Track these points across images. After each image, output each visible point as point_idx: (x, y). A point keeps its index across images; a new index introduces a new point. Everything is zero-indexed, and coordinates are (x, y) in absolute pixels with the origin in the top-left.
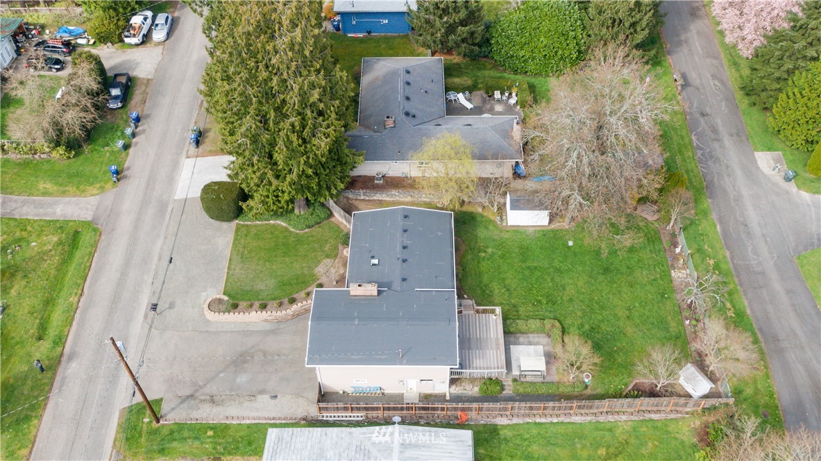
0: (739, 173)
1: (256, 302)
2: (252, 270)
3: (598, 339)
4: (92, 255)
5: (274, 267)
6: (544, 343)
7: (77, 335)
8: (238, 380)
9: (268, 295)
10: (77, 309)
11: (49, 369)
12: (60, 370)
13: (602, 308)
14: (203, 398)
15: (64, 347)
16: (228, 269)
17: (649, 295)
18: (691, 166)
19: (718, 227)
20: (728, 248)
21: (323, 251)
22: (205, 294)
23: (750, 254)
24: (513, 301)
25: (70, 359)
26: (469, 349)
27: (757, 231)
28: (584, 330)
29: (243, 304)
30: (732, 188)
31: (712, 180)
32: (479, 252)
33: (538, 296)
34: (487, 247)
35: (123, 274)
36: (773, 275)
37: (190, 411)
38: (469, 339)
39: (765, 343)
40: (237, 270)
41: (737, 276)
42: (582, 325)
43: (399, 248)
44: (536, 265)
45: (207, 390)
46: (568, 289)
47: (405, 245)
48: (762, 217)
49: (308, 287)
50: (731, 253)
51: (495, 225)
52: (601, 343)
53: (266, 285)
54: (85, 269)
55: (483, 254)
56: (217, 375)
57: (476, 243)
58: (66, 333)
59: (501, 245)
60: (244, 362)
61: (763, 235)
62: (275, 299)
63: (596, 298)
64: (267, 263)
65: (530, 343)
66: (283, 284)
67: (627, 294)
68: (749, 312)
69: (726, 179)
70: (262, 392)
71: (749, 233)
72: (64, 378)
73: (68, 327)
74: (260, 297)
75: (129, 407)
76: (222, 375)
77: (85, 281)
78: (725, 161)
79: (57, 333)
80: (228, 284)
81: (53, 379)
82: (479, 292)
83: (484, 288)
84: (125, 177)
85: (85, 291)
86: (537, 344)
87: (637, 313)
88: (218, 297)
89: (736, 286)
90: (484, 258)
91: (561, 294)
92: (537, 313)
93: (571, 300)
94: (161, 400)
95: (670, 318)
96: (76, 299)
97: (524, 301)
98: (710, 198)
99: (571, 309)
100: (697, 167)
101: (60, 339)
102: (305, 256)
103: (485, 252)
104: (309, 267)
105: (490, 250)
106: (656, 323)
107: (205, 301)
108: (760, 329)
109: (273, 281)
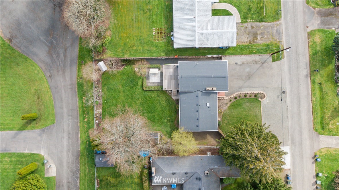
0: (65, 164)
1: (248, 98)
2: (252, 112)
3: (131, 84)
4: (314, 119)
5: (244, 113)
6: (149, 83)
7: (308, 84)
8: (249, 69)
9: (245, 100)
10: (311, 95)
11: (313, 72)
12: (309, 71)
13: (128, 95)
14: (259, 63)
15: (311, 80)
16: (261, 112)
17: (111, 101)
18: (83, 168)
19: (79, 136)
20: (78, 126)
21: (227, 120)
22: (267, 101)
23: (71, 124)
24: (159, 98)
25: (307, 75)
26: (174, 76)
27: (66, 135)
28: (135, 87)
29: (253, 97)
30: (70, 156)
31: (76, 160)
32: (170, 120)
33: (150, 100)
34: (167, 122)
35: (299, 109)
36: (65, 115)
37: (262, 58)
38: (174, 80)
39: (75, 87)
40: (258, 111)
41: (78, 114)
42: (136, 89)
43: (200, 111)
44: (150, 114)
45: (258, 65)
46: (139, 104)
47: (197, 113)
48: (62, 142)
49: (231, 104)
50: (77, 125)
51: (163, 133)
52: (130, 82)
53: (246, 105)
54: (314, 112)
55: (168, 119)
56: (256, 71)
57: (171, 124)
58: (312, 85)
59: (162, 124)
60: (248, 76)
61: (64, 133)
62: (242, 99)
63: (130, 99)
64: (247, 114)
65: (154, 83)
66: (240, 105)
67: (119, 101)
68: (78, 100)
69: (71, 161)
70: (240, 65)
71: (69, 134)
72: (307, 68)
73: (312, 87)
74: (247, 99)
75: (282, 59)
76: (255, 71)
77: (312, 106)
78: (69, 170)
79: (315, 85)
80: (260, 105)
81: (310, 68)
82: (170, 102)
83: (169, 104)
84: (313, 158)
85: (311, 103)
86: (151, 83)
87: (117, 94)
88: (262, 100)
89: (79, 110)
90: (168, 117)
91: (142, 101)
92: (151, 93)
93: (139, 99)
94: (272, 62)
95: (106, 92)
96: (313, 99)
97: (155, 98)
98: (79, 151)
99: (139, 95)
100: (81, 167)
101: (313, 83)
102: (234, 117)
103: (168, 120)
104: (231, 112)
105: (166, 121)
106: (111, 90)
107: (266, 98)
108: (76, 93)
109: (244, 106)
